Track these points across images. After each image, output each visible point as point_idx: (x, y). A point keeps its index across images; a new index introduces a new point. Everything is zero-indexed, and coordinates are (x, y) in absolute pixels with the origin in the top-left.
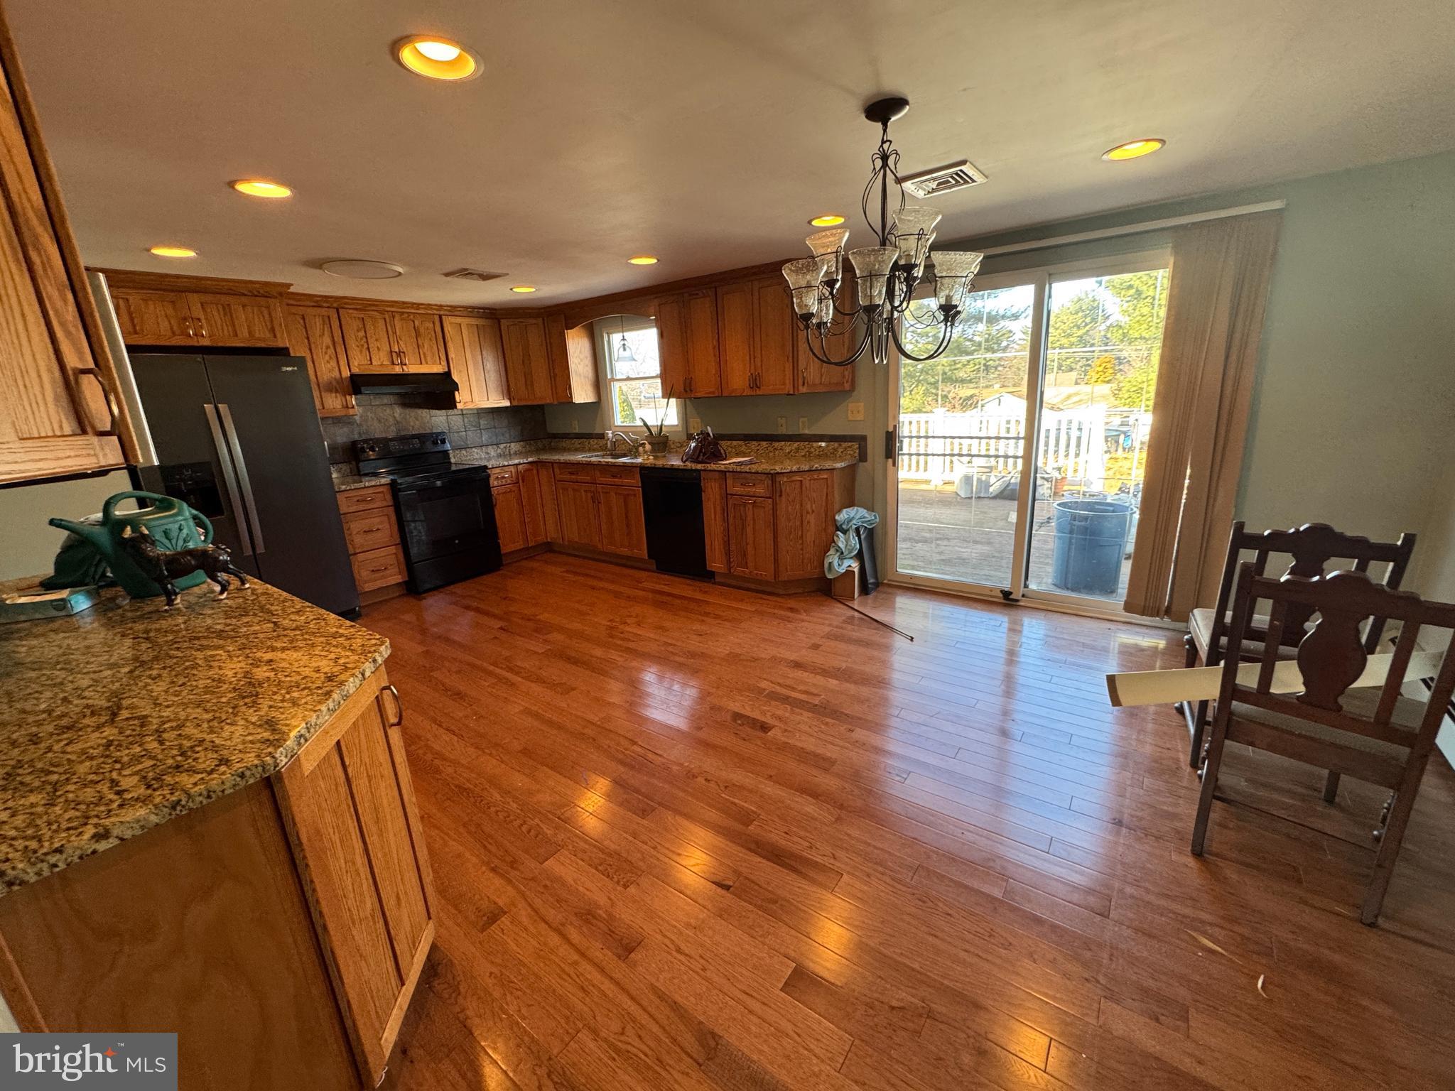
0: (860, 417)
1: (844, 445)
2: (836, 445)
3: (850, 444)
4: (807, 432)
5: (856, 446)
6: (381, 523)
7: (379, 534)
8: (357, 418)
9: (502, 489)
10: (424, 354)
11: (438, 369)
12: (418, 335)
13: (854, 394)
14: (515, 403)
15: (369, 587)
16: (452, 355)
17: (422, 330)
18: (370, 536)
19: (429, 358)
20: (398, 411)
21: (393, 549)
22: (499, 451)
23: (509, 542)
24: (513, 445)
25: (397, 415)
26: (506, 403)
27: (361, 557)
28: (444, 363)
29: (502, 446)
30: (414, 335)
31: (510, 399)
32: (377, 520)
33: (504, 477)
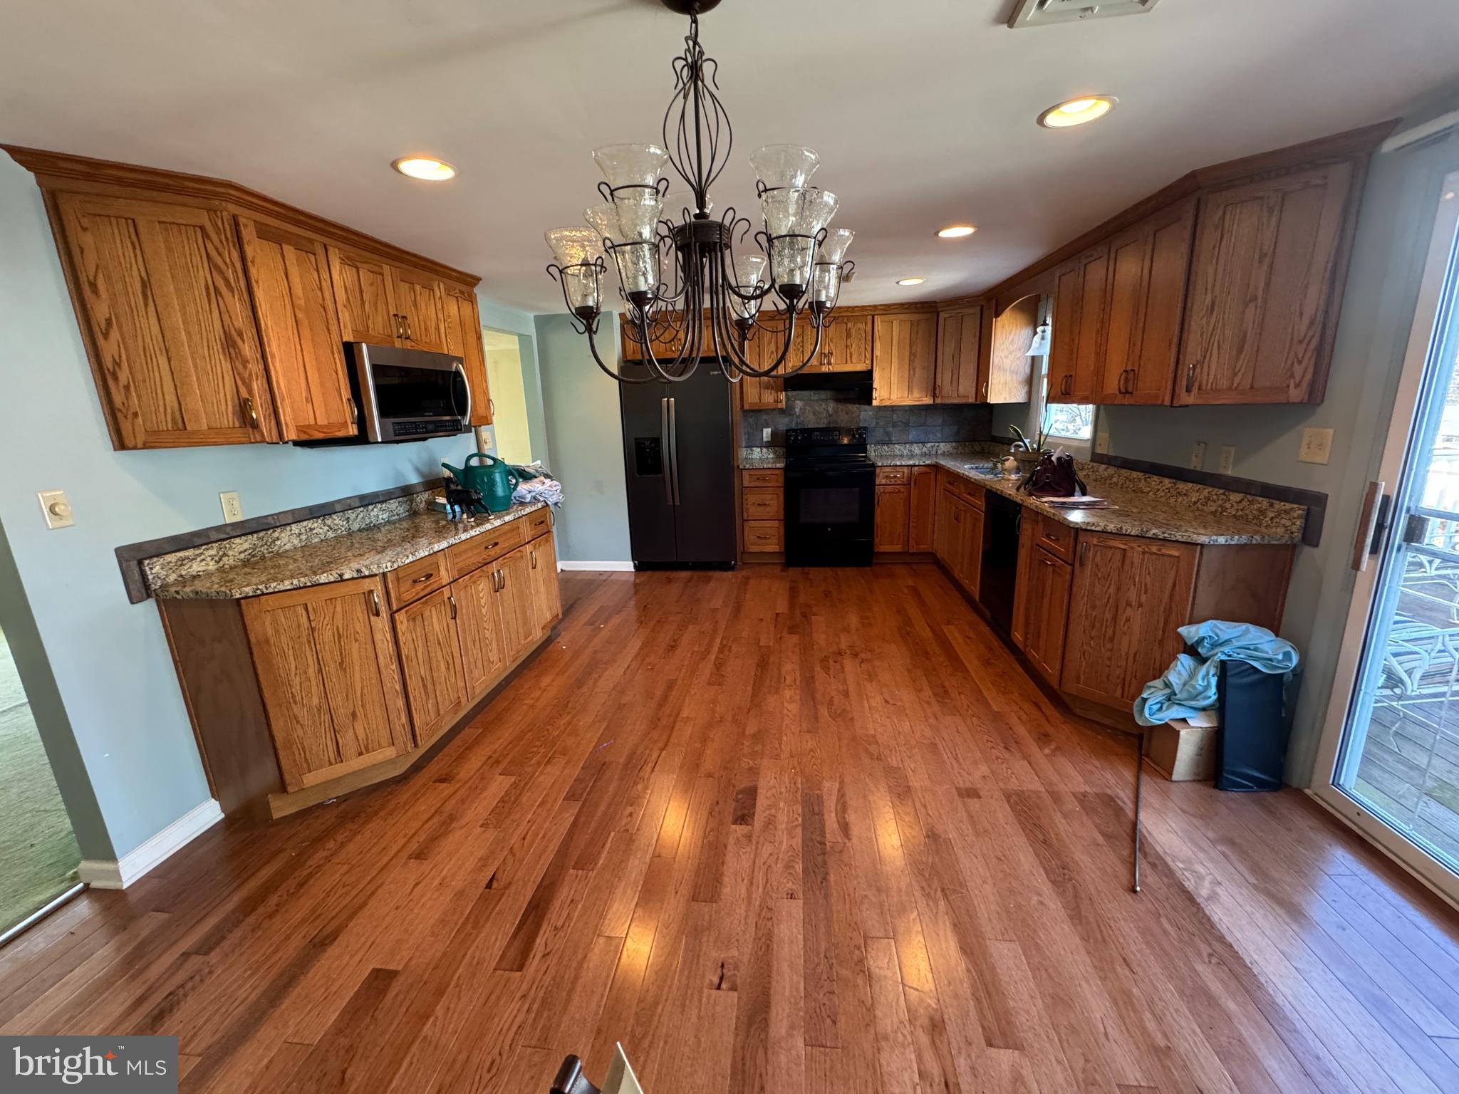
0: (1323, 457)
1: (1279, 505)
2: (1265, 502)
3: (1288, 506)
4: (1229, 472)
5: (1298, 511)
6: (772, 499)
7: (768, 509)
8: (797, 410)
9: (889, 488)
10: (851, 354)
11: (860, 367)
12: (849, 335)
13: (1320, 410)
14: (938, 401)
15: (754, 549)
16: (877, 353)
17: (853, 332)
18: (761, 509)
19: (854, 357)
20: (831, 406)
21: (776, 524)
22: (925, 449)
23: (886, 544)
24: (942, 445)
25: (830, 410)
26: (928, 401)
27: (752, 524)
28: (868, 362)
29: (929, 445)
30: (844, 335)
31: (934, 396)
32: (769, 497)
33: (896, 477)
